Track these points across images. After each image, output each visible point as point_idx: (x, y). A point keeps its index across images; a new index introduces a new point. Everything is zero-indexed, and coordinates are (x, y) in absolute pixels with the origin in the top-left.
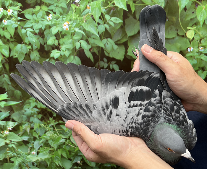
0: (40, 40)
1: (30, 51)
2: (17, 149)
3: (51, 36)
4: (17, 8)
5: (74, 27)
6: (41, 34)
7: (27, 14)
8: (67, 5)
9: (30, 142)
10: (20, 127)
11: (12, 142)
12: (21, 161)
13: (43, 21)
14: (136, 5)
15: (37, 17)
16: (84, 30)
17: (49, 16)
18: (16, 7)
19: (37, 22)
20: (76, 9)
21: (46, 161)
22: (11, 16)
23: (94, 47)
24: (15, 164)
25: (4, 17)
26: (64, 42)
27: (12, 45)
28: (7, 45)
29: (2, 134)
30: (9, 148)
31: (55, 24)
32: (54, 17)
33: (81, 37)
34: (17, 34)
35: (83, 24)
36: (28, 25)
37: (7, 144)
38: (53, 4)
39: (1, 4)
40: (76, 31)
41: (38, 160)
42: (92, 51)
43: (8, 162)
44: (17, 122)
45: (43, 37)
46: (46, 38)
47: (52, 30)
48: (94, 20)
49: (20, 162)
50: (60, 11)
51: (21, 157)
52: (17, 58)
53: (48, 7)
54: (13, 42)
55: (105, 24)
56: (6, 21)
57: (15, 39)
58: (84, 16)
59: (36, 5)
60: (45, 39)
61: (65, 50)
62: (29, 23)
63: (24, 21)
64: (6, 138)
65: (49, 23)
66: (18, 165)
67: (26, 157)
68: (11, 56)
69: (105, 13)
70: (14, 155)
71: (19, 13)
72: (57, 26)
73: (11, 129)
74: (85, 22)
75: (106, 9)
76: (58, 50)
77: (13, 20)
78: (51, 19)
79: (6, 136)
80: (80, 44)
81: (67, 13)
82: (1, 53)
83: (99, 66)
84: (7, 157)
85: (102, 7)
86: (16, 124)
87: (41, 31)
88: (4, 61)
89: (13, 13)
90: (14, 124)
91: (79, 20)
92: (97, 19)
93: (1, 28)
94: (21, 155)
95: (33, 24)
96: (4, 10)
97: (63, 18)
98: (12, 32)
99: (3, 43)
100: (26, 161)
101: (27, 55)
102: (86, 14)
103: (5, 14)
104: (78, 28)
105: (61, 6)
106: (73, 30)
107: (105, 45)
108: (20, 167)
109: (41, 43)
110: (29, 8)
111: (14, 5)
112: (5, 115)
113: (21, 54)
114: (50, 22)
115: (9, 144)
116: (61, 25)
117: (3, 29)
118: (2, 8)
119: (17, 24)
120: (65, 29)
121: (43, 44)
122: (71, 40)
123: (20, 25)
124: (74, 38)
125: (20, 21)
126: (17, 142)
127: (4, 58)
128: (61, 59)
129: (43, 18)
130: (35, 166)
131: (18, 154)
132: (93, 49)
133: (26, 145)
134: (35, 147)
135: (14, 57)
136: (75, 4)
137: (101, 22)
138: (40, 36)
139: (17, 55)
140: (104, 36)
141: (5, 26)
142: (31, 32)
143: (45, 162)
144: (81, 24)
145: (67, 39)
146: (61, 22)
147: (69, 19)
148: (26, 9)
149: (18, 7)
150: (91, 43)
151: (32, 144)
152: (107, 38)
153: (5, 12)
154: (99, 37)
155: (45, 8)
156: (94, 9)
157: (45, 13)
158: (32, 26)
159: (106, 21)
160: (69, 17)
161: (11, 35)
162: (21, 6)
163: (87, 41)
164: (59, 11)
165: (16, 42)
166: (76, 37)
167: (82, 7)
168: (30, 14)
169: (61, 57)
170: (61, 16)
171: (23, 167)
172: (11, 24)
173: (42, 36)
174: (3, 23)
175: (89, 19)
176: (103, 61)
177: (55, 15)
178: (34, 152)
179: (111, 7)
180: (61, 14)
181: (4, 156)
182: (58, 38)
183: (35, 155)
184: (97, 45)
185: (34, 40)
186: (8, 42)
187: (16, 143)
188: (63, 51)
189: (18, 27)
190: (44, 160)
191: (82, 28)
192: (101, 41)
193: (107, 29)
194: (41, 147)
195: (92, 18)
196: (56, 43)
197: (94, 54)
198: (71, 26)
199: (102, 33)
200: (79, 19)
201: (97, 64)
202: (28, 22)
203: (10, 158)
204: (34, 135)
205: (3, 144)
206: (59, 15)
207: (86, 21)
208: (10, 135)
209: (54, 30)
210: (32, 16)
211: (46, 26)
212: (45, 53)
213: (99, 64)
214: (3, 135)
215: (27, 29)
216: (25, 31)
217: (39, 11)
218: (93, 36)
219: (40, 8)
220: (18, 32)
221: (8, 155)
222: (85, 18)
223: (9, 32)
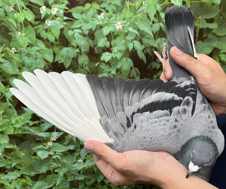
0: (89, 42)
1: (78, 54)
2: (62, 160)
3: (102, 38)
4: (64, 6)
5: (128, 26)
6: (91, 35)
7: (76, 12)
8: (121, 2)
9: (76, 150)
10: (66, 136)
11: (57, 153)
12: (67, 171)
13: (94, 20)
14: (192, 2)
15: (86, 16)
16: (138, 30)
17: (101, 15)
18: (62, 5)
19: (86, 22)
20: (131, 7)
21: (93, 167)
22: (55, 15)
23: (148, 47)
24: (59, 175)
25: (47, 17)
26: (116, 43)
27: (56, 49)
28: (51, 50)
29: (44, 146)
30: (53, 159)
31: (107, 23)
32: (107, 15)
33: (135, 38)
34: (63, 36)
35: (137, 23)
36: (76, 25)
37: (50, 156)
38: (106, 2)
39: (43, 1)
40: (129, 31)
41: (84, 168)
42: (145, 51)
43: (51, 174)
44: (62, 132)
45: (93, 39)
46: (97, 40)
47: (104, 31)
48: (149, 18)
49: (65, 172)
50: (114, 9)
51: (66, 167)
52: (62, 64)
53: (100, 5)
54: (58, 46)
55: (160, 22)
56: (49, 21)
57: (60, 42)
58: (138, 14)
59: (86, 3)
60: (95, 41)
61: (117, 52)
62: (78, 24)
63: (72, 21)
64: (49, 150)
65: (101, 23)
66: (63, 175)
67: (72, 166)
68: (55, 61)
69: (160, 10)
70: (58, 166)
71: (65, 12)
72: (109, 26)
73: (55, 140)
74: (139, 21)
75: (161, 7)
76: (109, 53)
77: (58, 20)
78: (103, 18)
79: (49, 148)
80: (134, 44)
81: (121, 11)
82: (44, 58)
83: (151, 67)
84: (50, 169)
85: (158, 4)
86: (61, 134)
87: (91, 32)
88: (47, 67)
89: (58, 12)
90: (59, 133)
91: (133, 19)
92: (152, 17)
93: (44, 29)
94: (67, 165)
95: (82, 24)
96: (47, 8)
97: (116, 16)
98: (57, 34)
99: (46, 47)
100: (72, 170)
101: (75, 60)
102: (141, 12)
103: (49, 14)
104: (132, 27)
105: (115, 3)
106: (127, 30)
107: (159, 45)
108: (65, 177)
109: (91, 46)
110: (78, 6)
111: (59, 2)
112: (49, 126)
113: (67, 59)
114: (102, 21)
115: (53, 156)
116: (113, 25)
117: (46, 31)
118: (45, 6)
119: (63, 24)
120: (118, 29)
121: (93, 47)
122: (124, 41)
123: (66, 25)
124: (127, 39)
125: (67, 21)
126: (62, 153)
127: (47, 64)
128: (112, 62)
129: (94, 17)
130: (81, 174)
131: (63, 165)
132: (147, 50)
133: (72, 155)
134: (81, 155)
135: (59, 62)
136: (130, 2)
137: (156, 20)
138: (90, 38)
139: (62, 60)
140: (158, 36)
141: (48, 27)
142: (79, 33)
143: (92, 169)
144: (136, 23)
145: (120, 40)
146: (114, 22)
147: (122, 18)
148: (74, 7)
149: (64, 4)
150: (145, 44)
151: (79, 153)
152: (161, 37)
153: (49, 11)
154: (153, 36)
155: (96, 6)
156: (150, 7)
157: (96, 12)
158: (81, 27)
159: (161, 19)
160: (122, 16)
161: (55, 37)
162: (68, 4)
163: (141, 41)
164: (112, 9)
165: (61, 46)
166: (129, 38)
167: (137, 4)
168: (78, 13)
169: (112, 59)
170: (114, 15)
171: (68, 177)
172: (55, 25)
173: (91, 38)
174: (46, 23)
175: (144, 18)
176: (156, 62)
177: (107, 13)
178: (80, 160)
179: (166, 4)
180: (114, 12)
181: (48, 168)
182: (110, 39)
183: (81, 163)
184: (150, 45)
185: (83, 42)
186: (52, 46)
187: (60, 154)
188: (115, 53)
189: (64, 28)
190: (91, 167)
191: (137, 27)
192: (155, 41)
193: (162, 28)
194: (88, 154)
195: (146, 16)
196: (107, 45)
197: (147, 55)
198: (125, 26)
199: (157, 32)
200: (133, 17)
201: (149, 66)
202: (76, 22)
203: (54, 170)
204: (81, 143)
205: (46, 156)
206: (112, 14)
207: (141, 19)
208: (54, 146)
209: (106, 31)
210: (81, 15)
211: (97, 26)
212: (95, 56)
213: (151, 65)
214: (46, 147)
215: (75, 30)
216: (73, 32)
217: (89, 9)
218: (147, 36)
219: (90, 6)
220: (64, 33)
221: (51, 166)
222: (140, 16)
223: (53, 34)
